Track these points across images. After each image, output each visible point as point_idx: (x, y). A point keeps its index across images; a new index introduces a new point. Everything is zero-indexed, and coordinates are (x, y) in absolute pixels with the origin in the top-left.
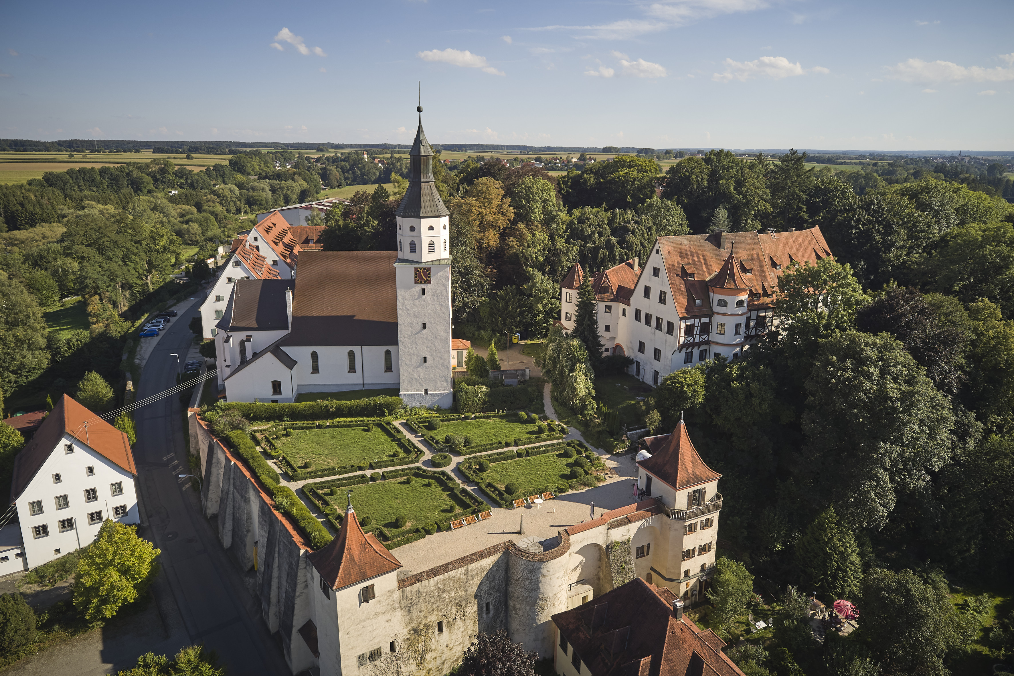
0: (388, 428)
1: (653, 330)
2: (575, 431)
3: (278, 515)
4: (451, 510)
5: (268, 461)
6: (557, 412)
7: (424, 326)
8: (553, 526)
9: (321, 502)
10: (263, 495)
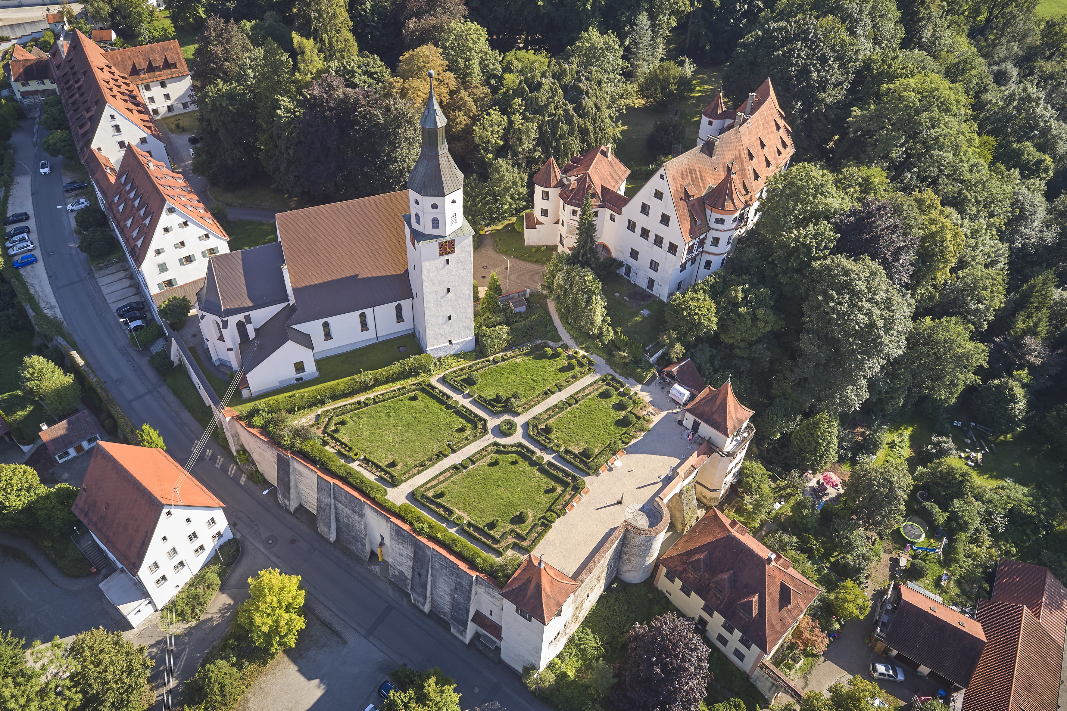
0: (434, 392)
1: (651, 245)
2: (599, 358)
3: (424, 540)
4: (553, 490)
5: (351, 465)
6: (573, 337)
7: (449, 290)
8: (639, 488)
9: (442, 509)
10: (393, 519)
